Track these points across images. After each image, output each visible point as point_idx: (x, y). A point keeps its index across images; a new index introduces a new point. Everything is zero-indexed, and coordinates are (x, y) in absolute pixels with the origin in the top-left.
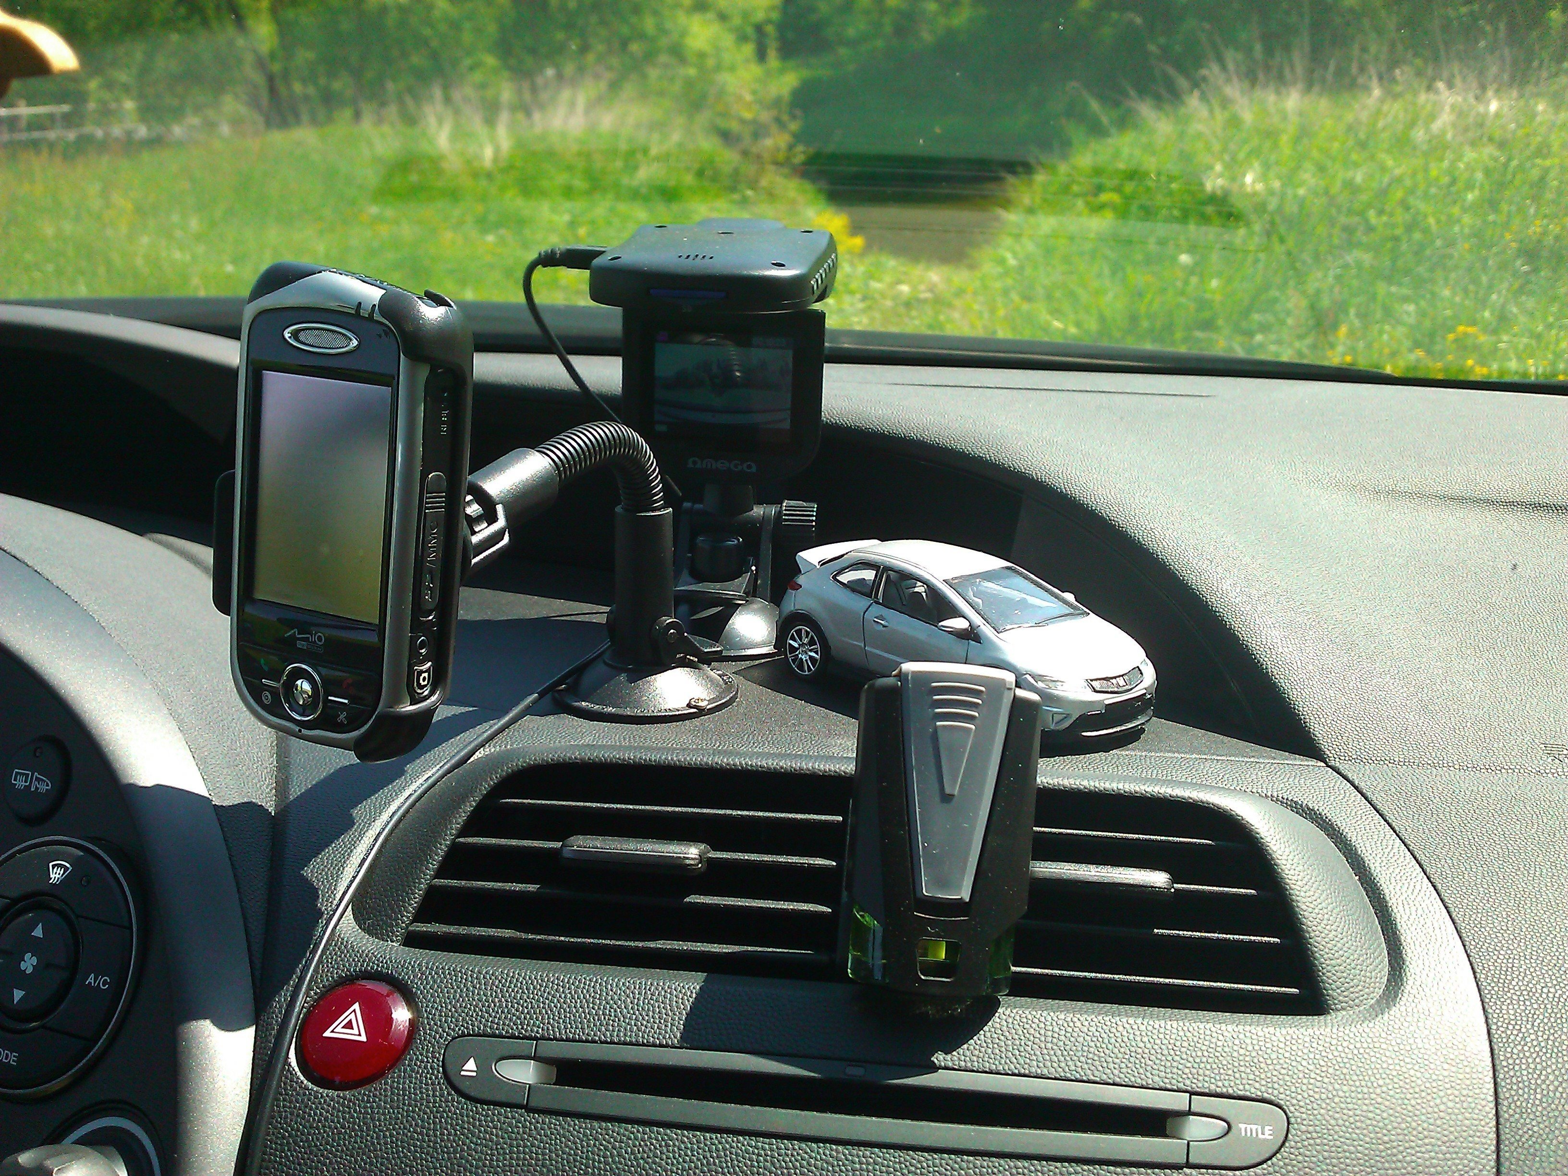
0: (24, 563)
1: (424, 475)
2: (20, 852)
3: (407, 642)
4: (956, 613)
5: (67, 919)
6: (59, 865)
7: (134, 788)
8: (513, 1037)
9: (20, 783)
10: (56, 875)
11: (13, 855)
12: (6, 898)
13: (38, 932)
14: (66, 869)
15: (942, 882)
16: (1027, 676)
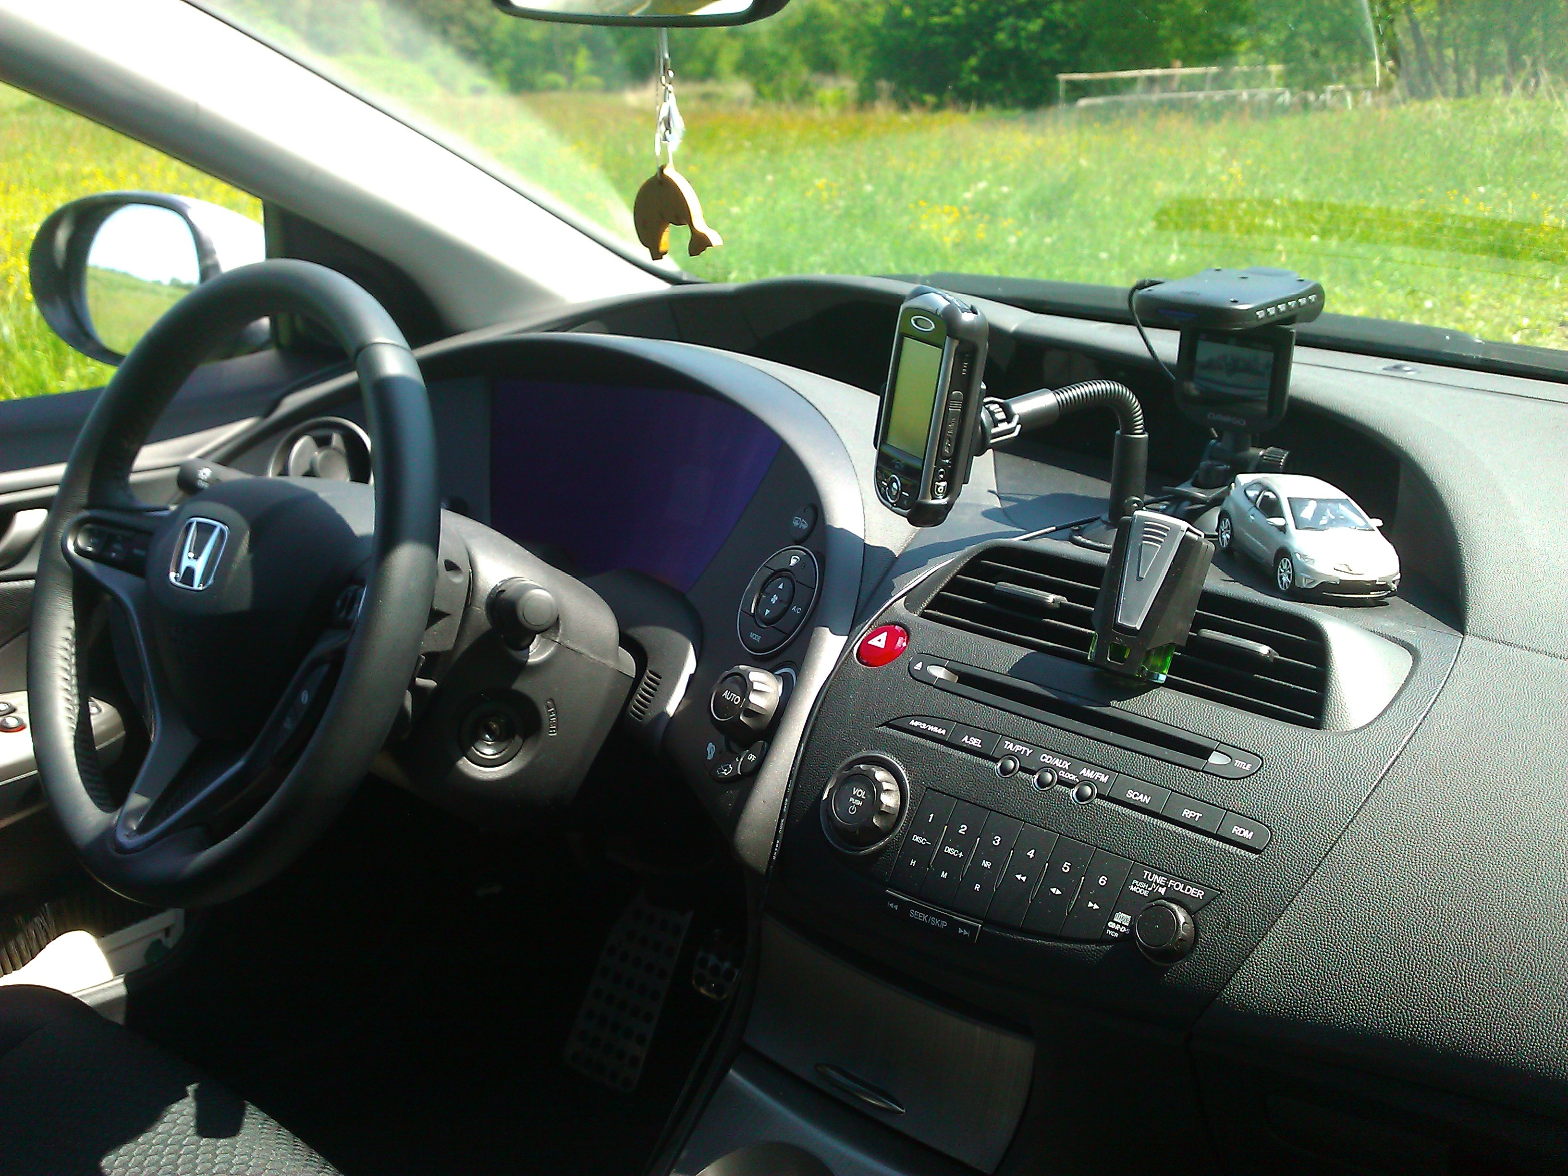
0: (828, 421)
1: (950, 392)
2: (783, 551)
3: (933, 469)
4: (1281, 516)
5: (792, 581)
6: (796, 559)
7: (831, 527)
8: (941, 658)
9: (796, 523)
10: (793, 562)
11: (781, 552)
12: (773, 570)
13: (781, 587)
14: (798, 560)
15: (1128, 618)
16: (1297, 555)
